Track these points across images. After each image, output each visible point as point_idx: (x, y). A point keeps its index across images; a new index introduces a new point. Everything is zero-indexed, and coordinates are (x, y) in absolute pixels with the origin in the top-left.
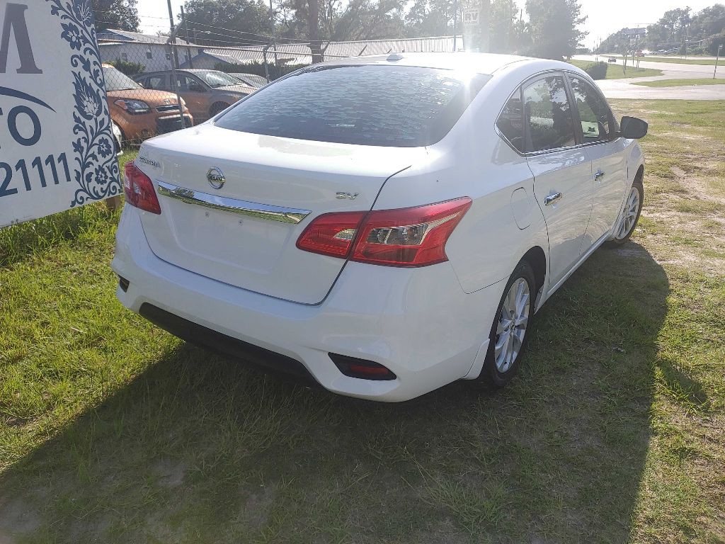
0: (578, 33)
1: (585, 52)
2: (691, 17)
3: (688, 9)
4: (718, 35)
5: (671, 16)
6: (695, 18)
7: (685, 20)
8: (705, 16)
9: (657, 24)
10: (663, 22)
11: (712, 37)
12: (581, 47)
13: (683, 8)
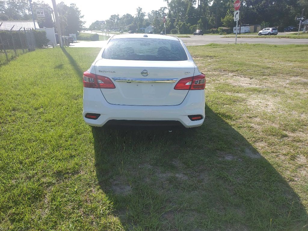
0: (81, 22)
1: (86, 29)
2: (120, 18)
3: (118, 15)
4: (130, 25)
5: (113, 17)
6: (121, 18)
7: (118, 19)
8: (124, 18)
9: (109, 20)
10: (111, 19)
11: (129, 25)
12: (84, 28)
13: (117, 15)
